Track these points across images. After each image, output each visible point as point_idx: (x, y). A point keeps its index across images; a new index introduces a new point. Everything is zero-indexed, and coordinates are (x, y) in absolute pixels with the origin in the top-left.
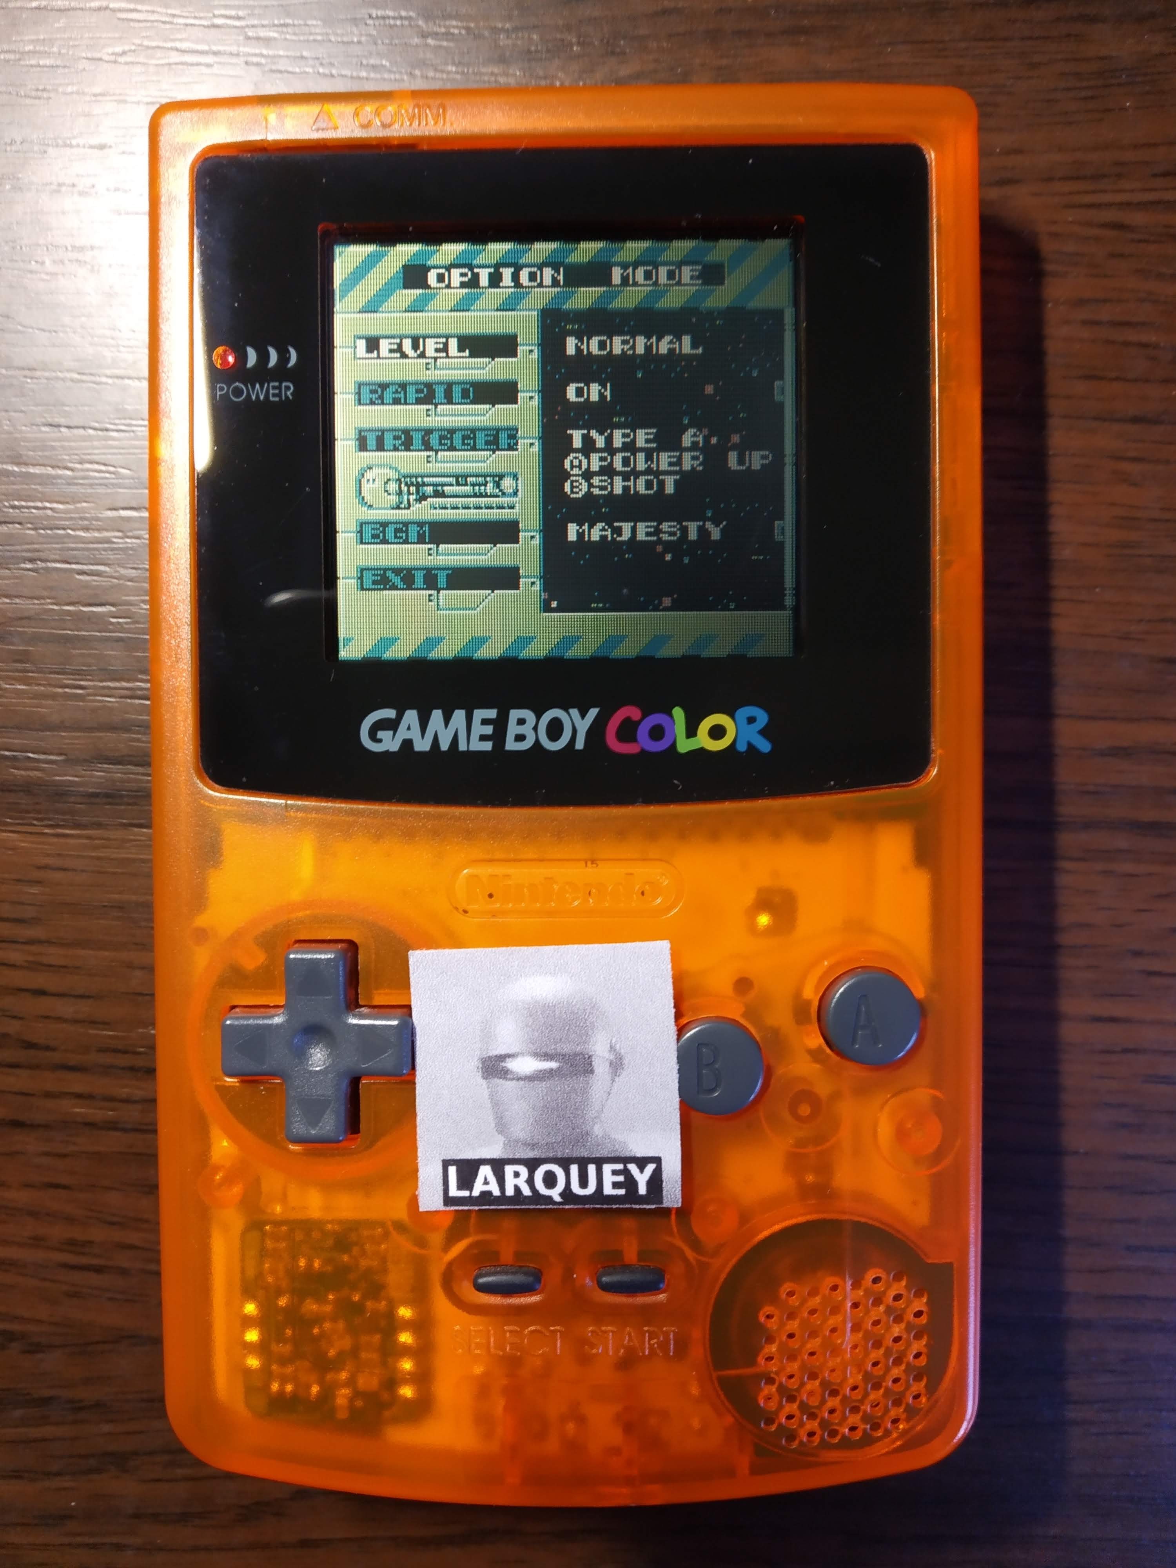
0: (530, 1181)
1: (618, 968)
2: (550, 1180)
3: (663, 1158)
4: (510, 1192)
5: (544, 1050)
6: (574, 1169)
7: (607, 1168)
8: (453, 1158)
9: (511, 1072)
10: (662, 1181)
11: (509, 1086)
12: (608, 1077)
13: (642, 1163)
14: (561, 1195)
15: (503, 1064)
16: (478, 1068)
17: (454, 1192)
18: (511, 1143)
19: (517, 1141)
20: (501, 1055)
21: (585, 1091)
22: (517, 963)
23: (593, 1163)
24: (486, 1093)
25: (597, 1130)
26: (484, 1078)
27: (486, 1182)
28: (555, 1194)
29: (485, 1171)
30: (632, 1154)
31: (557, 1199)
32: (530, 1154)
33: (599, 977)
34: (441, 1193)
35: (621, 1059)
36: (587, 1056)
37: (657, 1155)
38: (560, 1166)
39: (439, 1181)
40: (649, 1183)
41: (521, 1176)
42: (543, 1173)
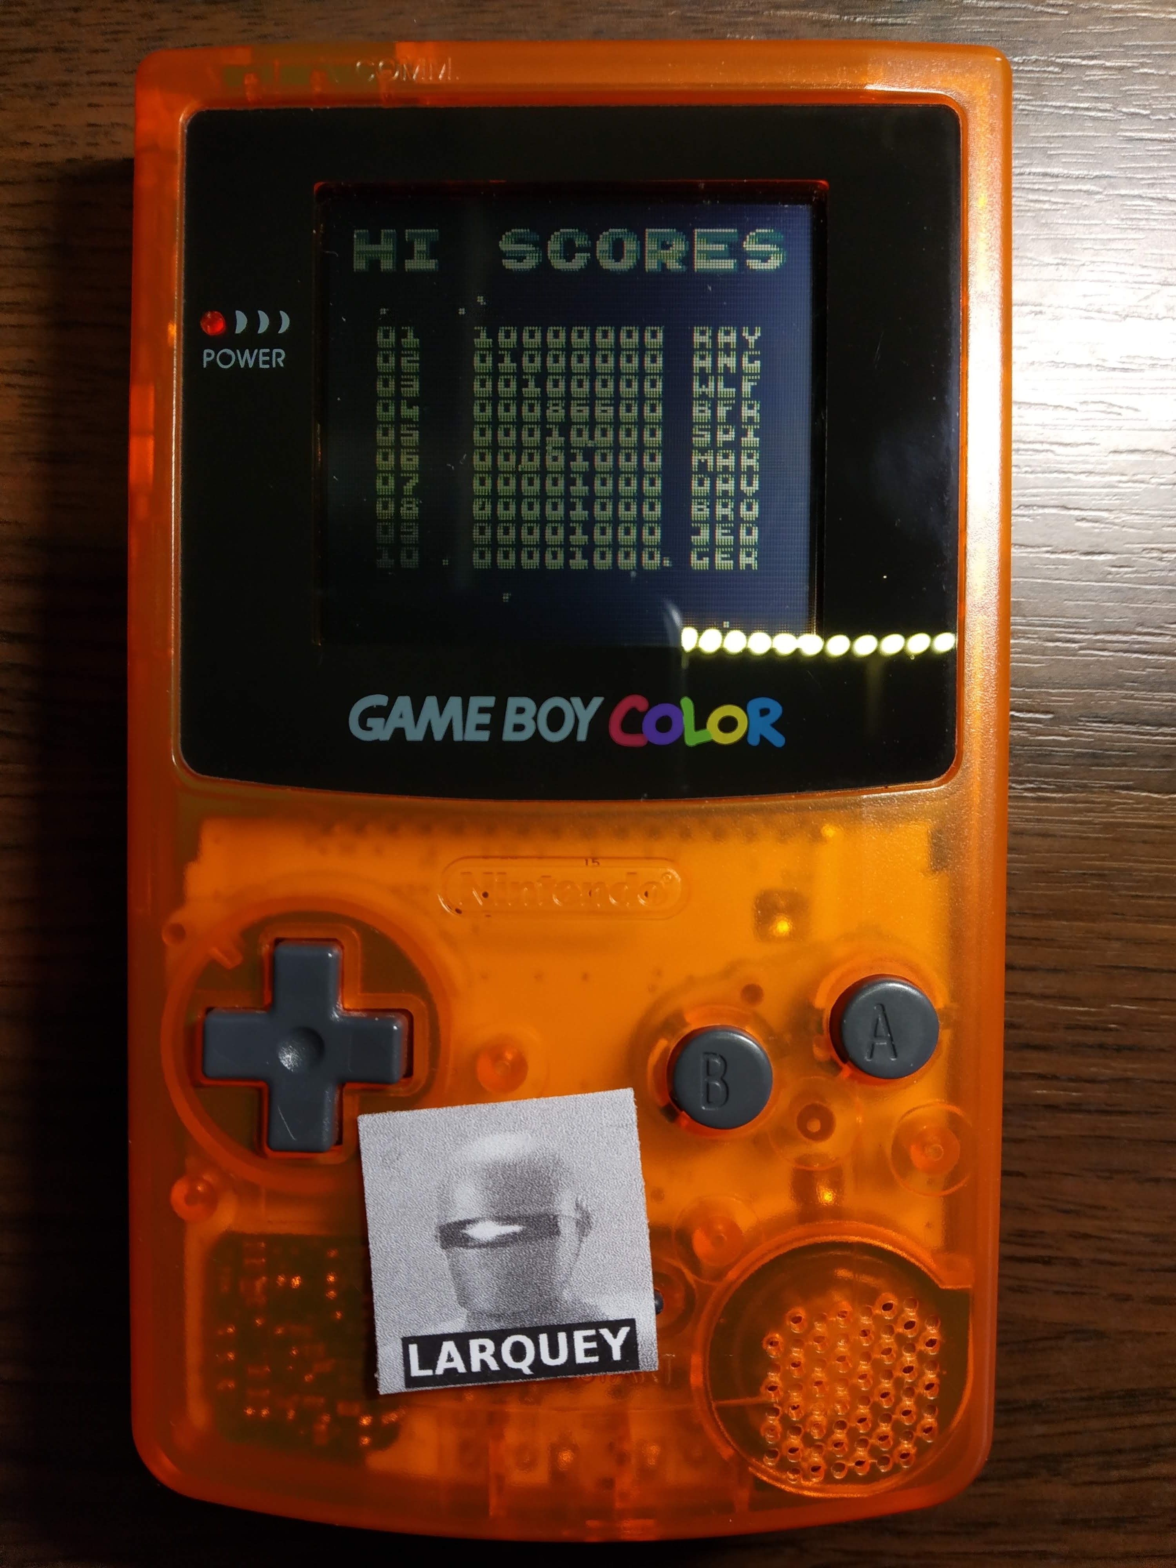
2: (518, 1352)
3: (636, 1320)
4: (476, 1367)
5: (506, 1213)
6: (543, 1339)
7: (578, 1335)
8: (414, 1335)
9: (473, 1239)
10: (637, 1345)
11: (471, 1253)
12: (574, 1238)
13: (615, 1326)
14: (530, 1367)
15: (463, 1231)
16: (437, 1237)
17: (415, 1371)
18: (476, 1314)
19: (481, 1313)
20: (460, 1222)
21: (552, 1254)
22: (474, 1121)
23: (562, 1331)
24: (446, 1264)
25: (566, 1295)
26: (443, 1247)
27: (450, 1359)
28: (524, 1366)
29: (449, 1347)
30: (605, 1318)
31: (527, 1371)
32: (496, 1326)
34: (402, 1374)
35: (588, 1217)
36: (552, 1217)
37: (630, 1317)
38: (528, 1336)
39: (400, 1361)
40: (624, 1348)
41: (487, 1350)
42: (510, 1345)
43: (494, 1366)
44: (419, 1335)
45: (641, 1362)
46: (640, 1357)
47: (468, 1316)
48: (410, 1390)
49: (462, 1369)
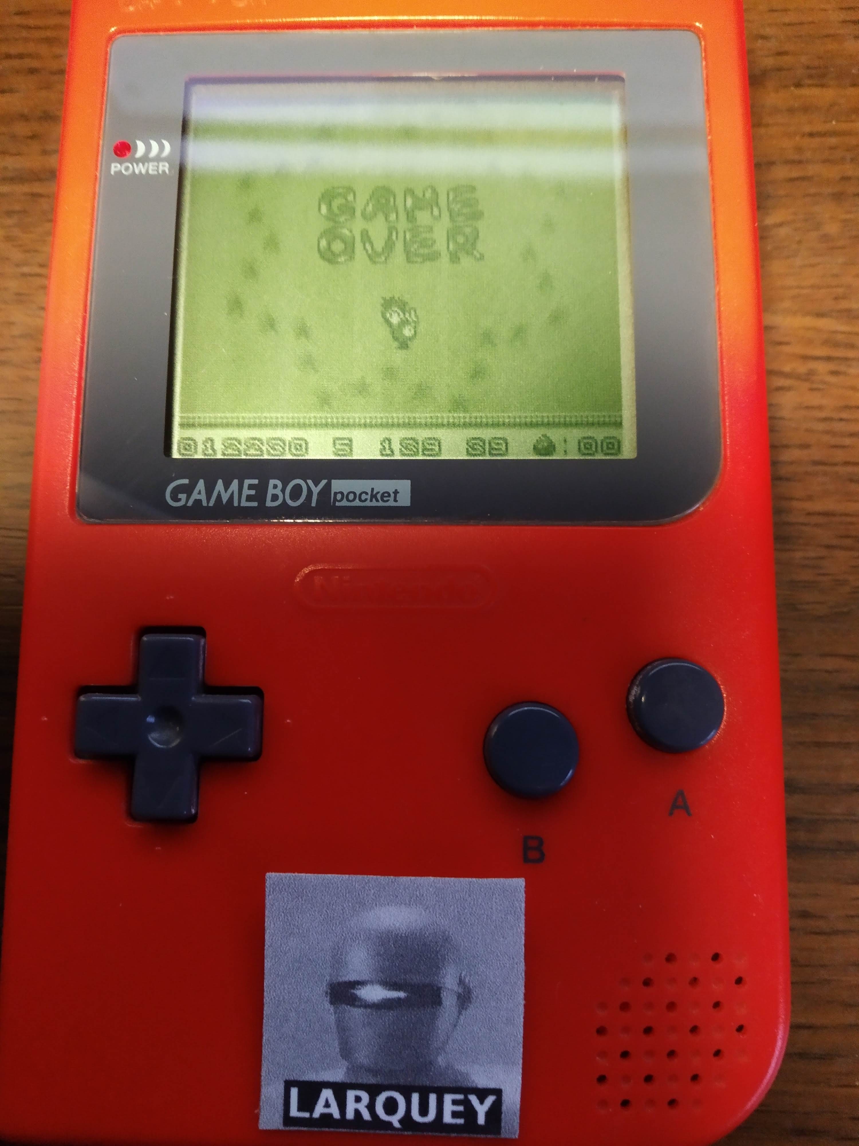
0: (371, 1107)
1: (472, 903)
2: (391, 1106)
3: (503, 1091)
4: (350, 1115)
5: (393, 979)
6: (415, 1098)
7: (448, 1098)
8: (295, 1079)
9: (360, 999)
10: (500, 1113)
11: (356, 1013)
12: (455, 1010)
13: (482, 1094)
14: (400, 1121)
15: (352, 991)
16: (327, 993)
17: (294, 1112)
18: (353, 1069)
19: (361, 1067)
20: (350, 982)
21: (432, 1022)
22: (373, 891)
23: (434, 1092)
24: (332, 1018)
25: (441, 1061)
26: (332, 1003)
27: (327, 1105)
28: (395, 1120)
29: (327, 1094)
30: (474, 1085)
31: (397, 1125)
32: (372, 1080)
33: (454, 911)
34: (281, 1113)
35: (469, 992)
36: (435, 988)
37: (498, 1087)
38: (401, 1094)
39: (281, 1101)
40: (488, 1114)
41: (362, 1102)
42: (384, 1099)
43: (366, 1116)
44: (301, 1079)
45: (503, 1130)
46: (503, 1124)
47: (348, 1068)
48: (287, 1128)
49: (337, 1115)
